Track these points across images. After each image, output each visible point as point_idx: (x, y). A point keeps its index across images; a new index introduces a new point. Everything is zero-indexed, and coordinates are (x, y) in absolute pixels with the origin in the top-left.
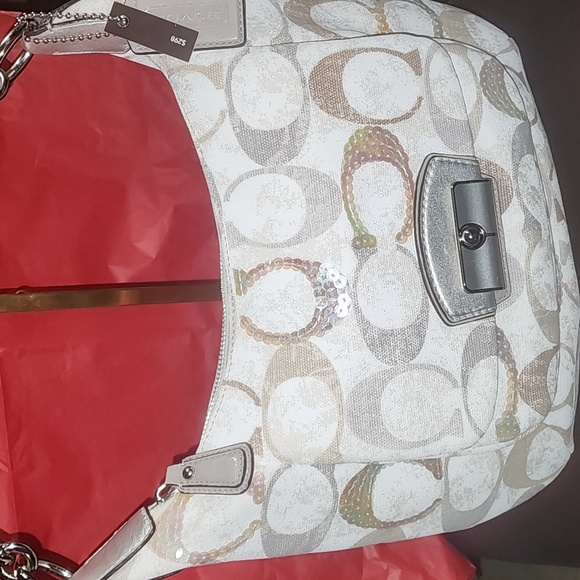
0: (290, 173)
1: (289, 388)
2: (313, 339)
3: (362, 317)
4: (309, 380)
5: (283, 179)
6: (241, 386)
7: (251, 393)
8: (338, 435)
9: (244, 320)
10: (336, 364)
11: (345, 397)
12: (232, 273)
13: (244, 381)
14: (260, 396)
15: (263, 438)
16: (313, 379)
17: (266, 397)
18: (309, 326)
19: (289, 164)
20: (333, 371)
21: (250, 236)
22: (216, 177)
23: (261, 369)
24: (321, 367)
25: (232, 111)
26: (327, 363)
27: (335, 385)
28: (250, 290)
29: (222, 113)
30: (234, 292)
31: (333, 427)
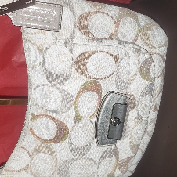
0: (59, 90)
1: (41, 156)
2: (52, 144)
3: (71, 142)
4: (48, 156)
5: (56, 91)
6: (25, 149)
7: (28, 153)
8: (53, 174)
9: (31, 129)
10: (58, 154)
11: (58, 164)
12: (30, 114)
13: (27, 148)
14: (31, 155)
15: (29, 168)
16: (49, 156)
17: (33, 156)
18: (52, 140)
19: (59, 87)
20: (56, 156)
21: (39, 105)
22: (33, 81)
23: (33, 147)
24: (53, 153)
25: (44, 64)
26: (55, 153)
27: (56, 160)
28: (35, 121)
29: (40, 63)
30: (30, 119)
31: (52, 172)
